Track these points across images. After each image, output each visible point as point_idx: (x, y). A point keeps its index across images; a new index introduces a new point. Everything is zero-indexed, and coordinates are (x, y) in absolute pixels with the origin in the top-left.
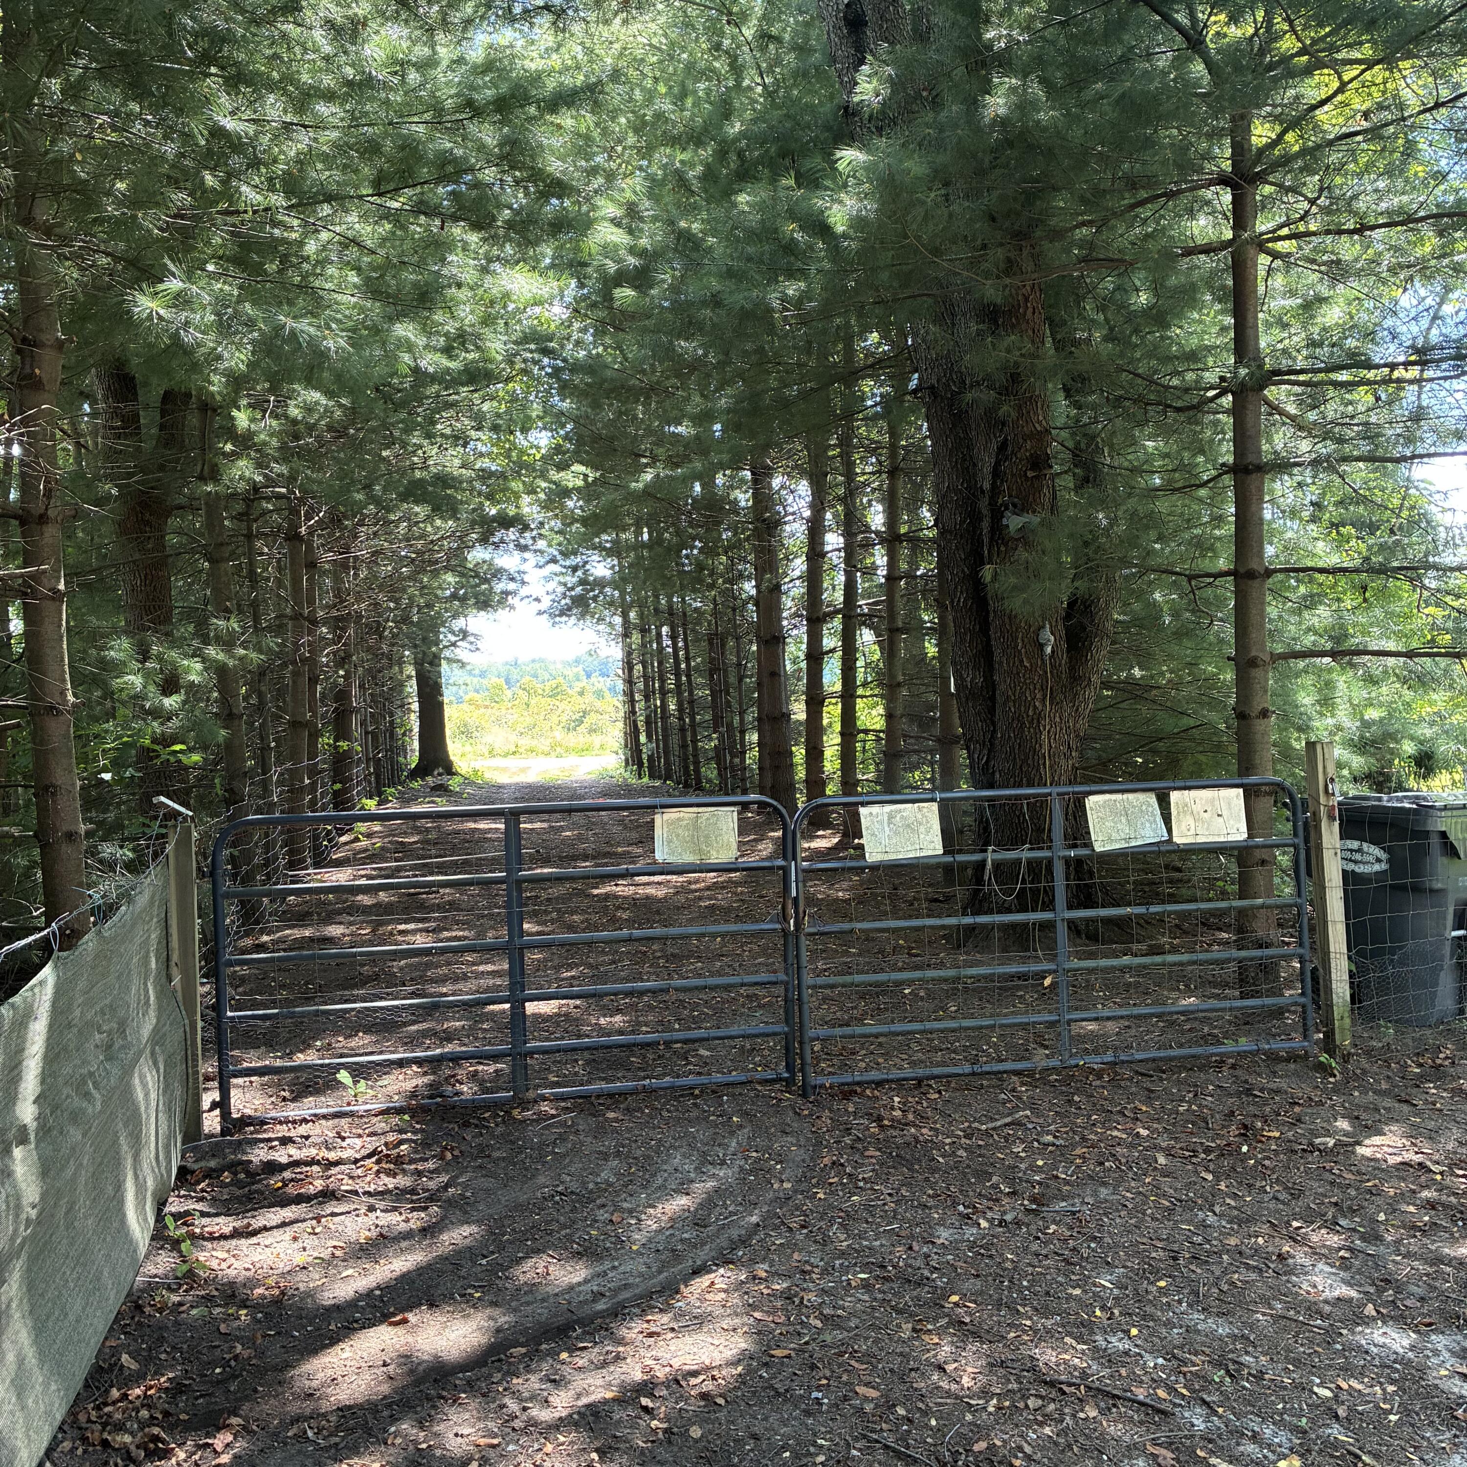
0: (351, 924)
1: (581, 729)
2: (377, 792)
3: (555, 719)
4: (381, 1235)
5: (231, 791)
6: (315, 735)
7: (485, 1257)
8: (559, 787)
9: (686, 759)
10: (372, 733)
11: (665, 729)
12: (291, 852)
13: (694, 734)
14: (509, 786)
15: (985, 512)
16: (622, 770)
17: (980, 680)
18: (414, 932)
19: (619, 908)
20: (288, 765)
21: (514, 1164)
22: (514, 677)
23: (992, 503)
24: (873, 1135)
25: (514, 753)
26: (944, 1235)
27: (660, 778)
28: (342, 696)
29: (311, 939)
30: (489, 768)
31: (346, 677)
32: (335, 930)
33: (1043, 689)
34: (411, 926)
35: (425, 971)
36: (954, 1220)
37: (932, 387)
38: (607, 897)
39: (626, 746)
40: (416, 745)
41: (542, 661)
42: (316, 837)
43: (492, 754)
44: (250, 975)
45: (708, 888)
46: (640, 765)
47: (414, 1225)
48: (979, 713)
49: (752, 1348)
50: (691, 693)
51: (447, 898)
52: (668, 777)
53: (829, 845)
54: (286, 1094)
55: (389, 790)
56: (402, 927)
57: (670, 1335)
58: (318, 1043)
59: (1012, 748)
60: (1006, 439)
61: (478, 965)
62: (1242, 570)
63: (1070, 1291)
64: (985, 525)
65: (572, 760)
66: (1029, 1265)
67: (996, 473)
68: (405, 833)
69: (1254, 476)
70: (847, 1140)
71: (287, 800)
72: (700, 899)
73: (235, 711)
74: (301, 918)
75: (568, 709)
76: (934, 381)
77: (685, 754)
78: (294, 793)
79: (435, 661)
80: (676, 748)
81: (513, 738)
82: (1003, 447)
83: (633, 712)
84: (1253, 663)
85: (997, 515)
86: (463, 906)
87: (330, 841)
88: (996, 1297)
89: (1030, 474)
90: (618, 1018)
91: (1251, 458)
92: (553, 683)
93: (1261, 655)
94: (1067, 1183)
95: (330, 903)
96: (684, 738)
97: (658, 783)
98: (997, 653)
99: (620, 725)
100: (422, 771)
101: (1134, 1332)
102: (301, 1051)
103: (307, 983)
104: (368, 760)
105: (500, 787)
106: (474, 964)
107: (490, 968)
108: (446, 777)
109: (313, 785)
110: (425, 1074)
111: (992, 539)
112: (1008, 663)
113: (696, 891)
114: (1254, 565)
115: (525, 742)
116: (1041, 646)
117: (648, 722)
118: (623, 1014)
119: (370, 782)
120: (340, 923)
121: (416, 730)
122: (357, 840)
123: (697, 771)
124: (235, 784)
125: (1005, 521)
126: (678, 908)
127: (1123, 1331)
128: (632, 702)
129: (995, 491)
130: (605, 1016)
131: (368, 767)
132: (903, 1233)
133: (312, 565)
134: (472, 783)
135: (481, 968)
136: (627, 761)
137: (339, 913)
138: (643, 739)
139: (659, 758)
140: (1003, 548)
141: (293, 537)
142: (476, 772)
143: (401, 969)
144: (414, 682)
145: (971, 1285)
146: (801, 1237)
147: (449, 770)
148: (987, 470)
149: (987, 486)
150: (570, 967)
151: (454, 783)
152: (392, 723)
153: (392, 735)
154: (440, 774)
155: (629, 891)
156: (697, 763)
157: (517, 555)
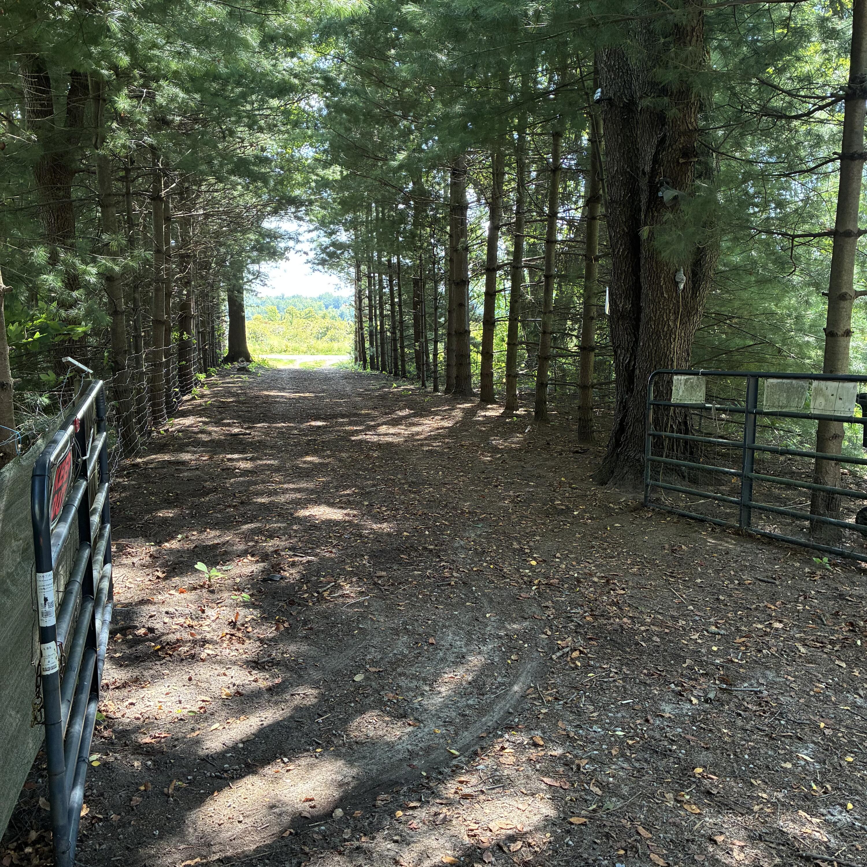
0: (195, 452)
1: (325, 338)
2: (204, 370)
3: (309, 332)
4: (238, 693)
5: (116, 362)
6: (169, 331)
7: (320, 716)
8: (315, 372)
9: (396, 359)
10: (202, 332)
11: (382, 339)
12: (153, 405)
13: (402, 343)
14: (285, 370)
15: (644, 188)
16: (353, 364)
17: (629, 306)
18: (238, 460)
19: (370, 449)
20: (152, 349)
21: (331, 636)
22: (282, 306)
23: (651, 181)
24: (589, 623)
25: (285, 351)
26: (668, 710)
27: (378, 369)
28: (184, 306)
29: (169, 462)
30: (270, 359)
31: (188, 295)
32: (186, 457)
33: (676, 313)
34: (236, 456)
35: (248, 487)
36: (671, 696)
37: (610, 99)
38: (361, 441)
39: (356, 349)
40: (227, 343)
41: (298, 297)
42: (168, 396)
43: (272, 351)
44: (129, 485)
45: (426, 439)
46: (365, 361)
47: (263, 684)
48: (626, 329)
49: (552, 813)
50: (401, 317)
51: (256, 438)
52: (384, 369)
53: (498, 414)
54: (160, 574)
55: (212, 369)
56: (229, 456)
57: (482, 797)
58: (180, 536)
59: (650, 353)
60: (665, 135)
61: (283, 484)
62: (841, 230)
63: (783, 765)
64: (644, 198)
65: (320, 357)
66: (742, 739)
67: (655, 161)
68: (224, 396)
69: (857, 162)
70: (572, 626)
71: (152, 370)
72: (422, 445)
73: (118, 309)
74: (161, 448)
75: (318, 325)
76: (611, 95)
77: (396, 355)
78: (156, 366)
79: (240, 291)
80: (390, 351)
81: (285, 342)
82: (662, 141)
83: (361, 328)
84: (843, 297)
85: (654, 189)
86: (268, 444)
87: (177, 399)
88: (729, 769)
89: (681, 161)
90: (385, 525)
91: (855, 149)
92: (307, 311)
93: (849, 292)
94: (741, 666)
95: (180, 439)
96: (395, 346)
97: (377, 373)
98: (645, 287)
99: (352, 336)
100: (231, 358)
101: (850, 806)
102: (167, 541)
103: (168, 492)
104: (199, 349)
105: (279, 371)
106: (280, 483)
107: (291, 486)
108: (245, 363)
109: (168, 362)
110: (257, 562)
111: (648, 207)
112: (652, 295)
113: (418, 440)
114: (850, 227)
115: (292, 345)
116: (677, 284)
117: (371, 335)
118: (388, 522)
119: (200, 364)
120: (188, 452)
121: (227, 333)
122: (194, 398)
123: (403, 366)
124: (119, 358)
125: (660, 194)
126: (409, 451)
127: (840, 805)
128: (361, 322)
129: (654, 172)
130: (376, 523)
131: (199, 354)
132: (636, 707)
133: (168, 219)
134: (262, 368)
135: (285, 486)
136: (356, 359)
137: (188, 445)
138: (367, 345)
139: (377, 357)
140: (656, 214)
141: (156, 198)
142: (264, 360)
143: (232, 485)
144: (227, 303)
145: (704, 757)
146: (559, 707)
147: (248, 359)
148: (649, 157)
149: (647, 169)
150: (346, 488)
151: (251, 367)
152: (213, 327)
153: (213, 335)
154: (242, 361)
155: (375, 439)
156: (403, 361)
157: (296, 222)
